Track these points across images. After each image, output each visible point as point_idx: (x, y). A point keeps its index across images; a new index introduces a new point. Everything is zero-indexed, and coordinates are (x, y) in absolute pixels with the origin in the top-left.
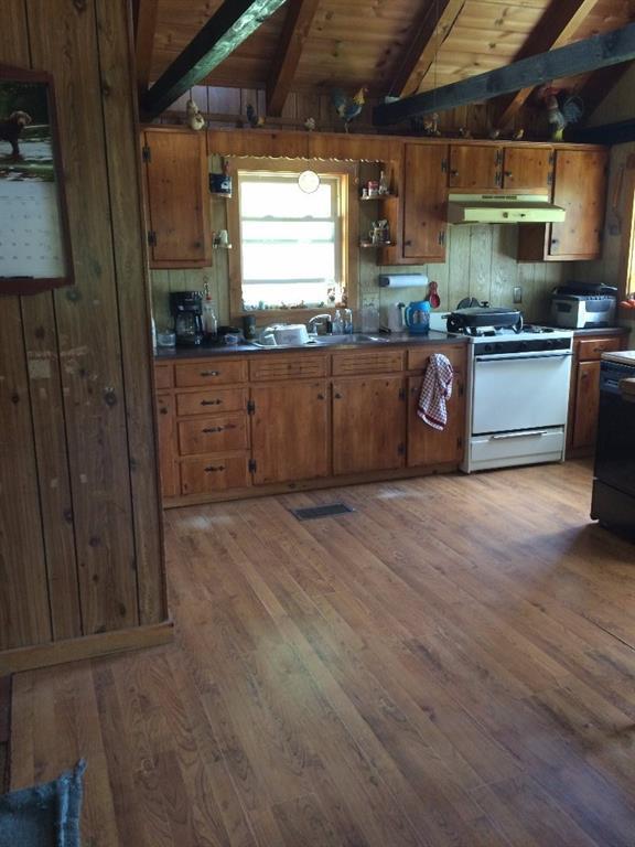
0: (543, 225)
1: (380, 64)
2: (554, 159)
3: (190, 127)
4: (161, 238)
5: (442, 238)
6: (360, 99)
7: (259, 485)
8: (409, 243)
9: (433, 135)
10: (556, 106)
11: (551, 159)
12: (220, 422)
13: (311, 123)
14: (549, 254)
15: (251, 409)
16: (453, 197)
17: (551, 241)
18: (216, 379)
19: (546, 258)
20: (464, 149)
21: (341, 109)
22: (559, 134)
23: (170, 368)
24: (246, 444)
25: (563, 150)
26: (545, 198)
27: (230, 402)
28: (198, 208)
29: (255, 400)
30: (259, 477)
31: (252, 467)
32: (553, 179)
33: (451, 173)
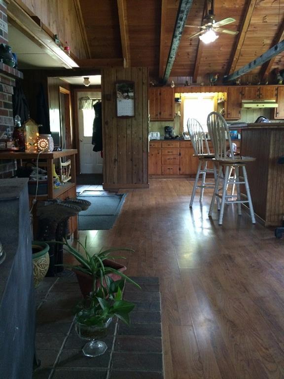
0: (274, 108)
1: (223, 68)
2: (277, 89)
3: (171, 87)
4: (162, 113)
5: (240, 113)
6: (216, 77)
7: (181, 175)
8: (229, 114)
9: (238, 85)
10: (279, 74)
11: (276, 89)
12: (172, 157)
13: (202, 84)
14: (276, 117)
15: (180, 154)
16: (243, 101)
17: (277, 113)
18: (172, 147)
19: (275, 118)
20: (247, 88)
21: (211, 80)
22: (281, 82)
23: (160, 144)
24: (178, 164)
25: (280, 87)
26: (274, 101)
27: (175, 152)
28: (172, 106)
29: (181, 152)
30: (181, 172)
31: (180, 169)
32: (277, 95)
33: (243, 95)
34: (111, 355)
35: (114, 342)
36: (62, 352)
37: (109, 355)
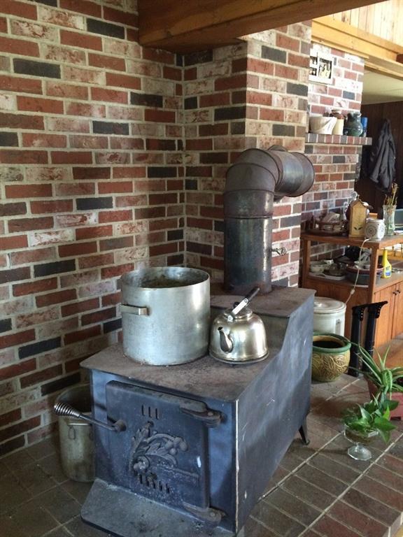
34: (372, 464)
35: (381, 456)
36: (330, 444)
37: (369, 464)
